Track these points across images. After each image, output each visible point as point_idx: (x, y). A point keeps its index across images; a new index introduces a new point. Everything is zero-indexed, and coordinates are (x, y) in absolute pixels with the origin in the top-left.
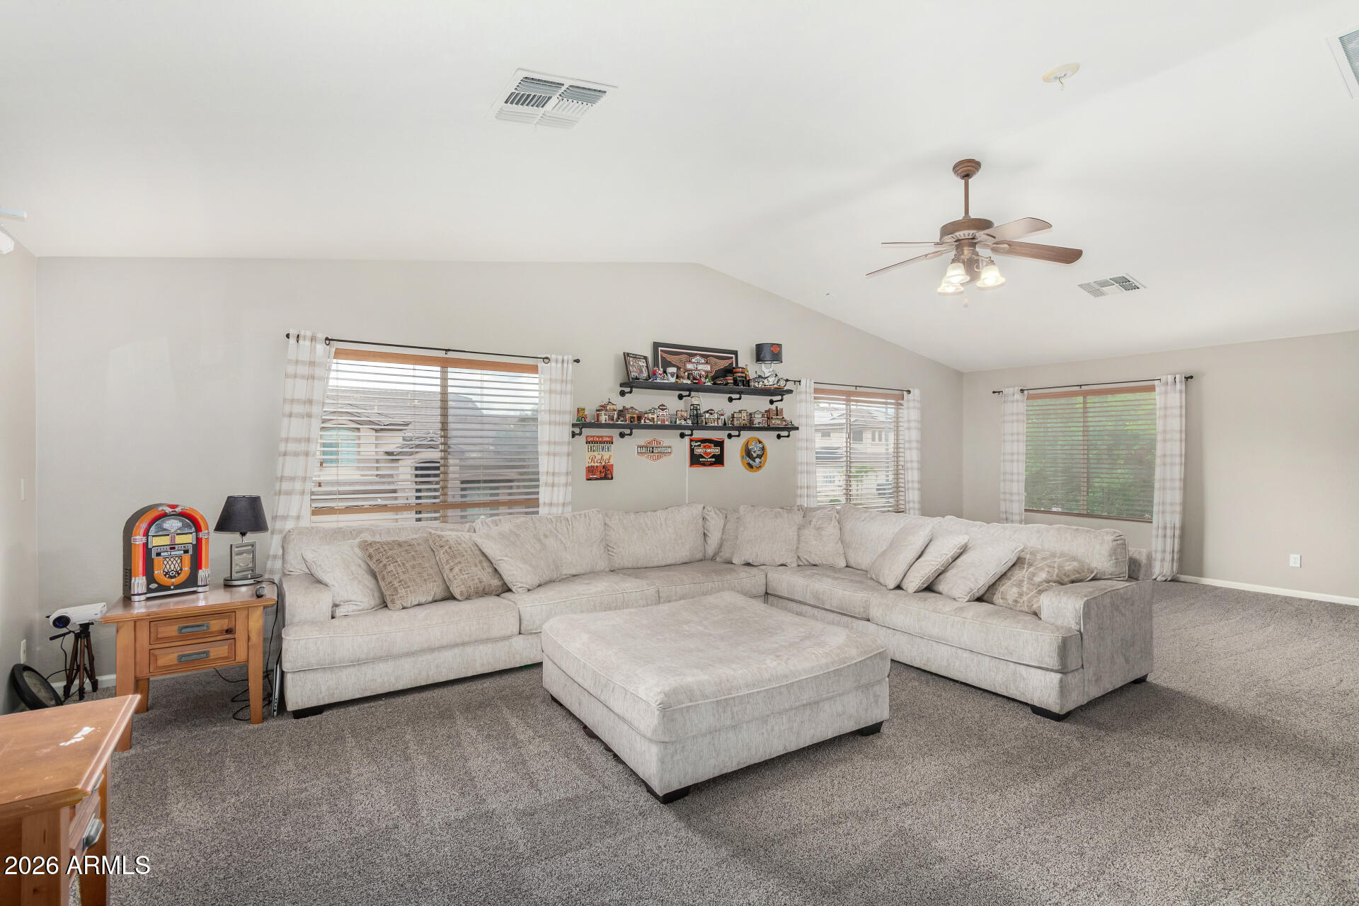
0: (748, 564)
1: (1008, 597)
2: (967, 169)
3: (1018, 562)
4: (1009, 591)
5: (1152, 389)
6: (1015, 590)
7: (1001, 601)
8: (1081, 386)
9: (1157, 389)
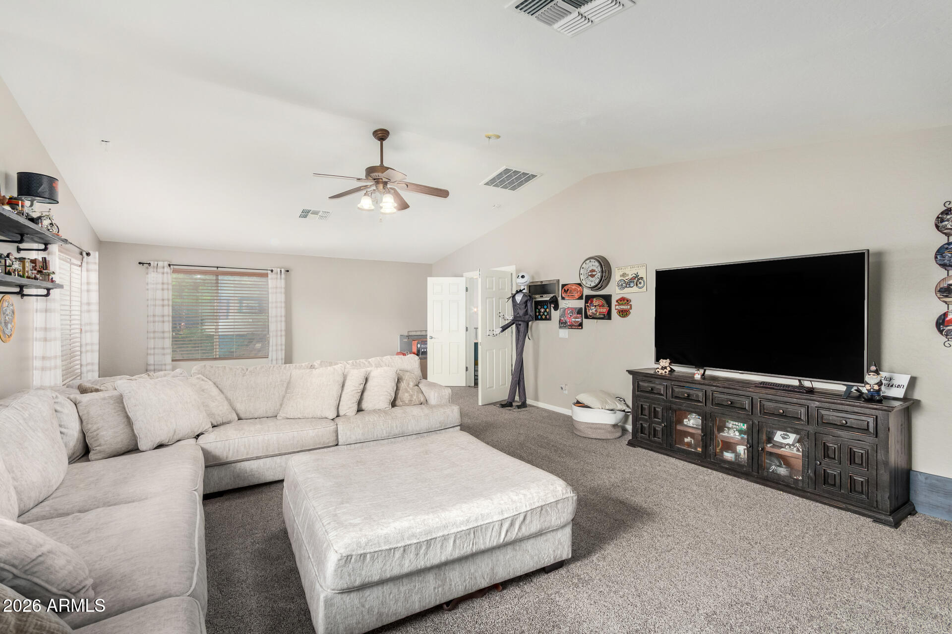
0: (160, 446)
1: (405, 399)
2: (382, 135)
3: (399, 381)
4: (404, 396)
5: (266, 275)
6: (406, 395)
7: (401, 403)
8: (218, 267)
9: (270, 276)
